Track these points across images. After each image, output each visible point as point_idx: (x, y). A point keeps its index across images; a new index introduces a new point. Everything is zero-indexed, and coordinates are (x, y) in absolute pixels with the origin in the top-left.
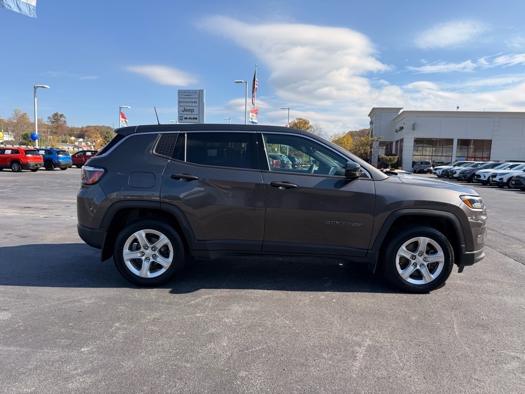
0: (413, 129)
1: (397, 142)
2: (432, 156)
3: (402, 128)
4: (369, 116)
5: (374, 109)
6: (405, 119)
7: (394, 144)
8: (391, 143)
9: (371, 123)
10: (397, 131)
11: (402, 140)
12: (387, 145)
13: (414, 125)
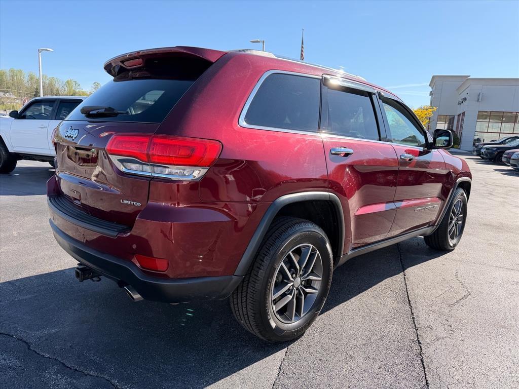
0: (478, 100)
1: (459, 115)
2: (500, 133)
3: (465, 99)
4: (430, 86)
5: (434, 77)
6: (469, 88)
7: (456, 119)
8: (453, 117)
9: (431, 94)
10: (460, 104)
11: (464, 113)
12: (450, 119)
13: (479, 95)
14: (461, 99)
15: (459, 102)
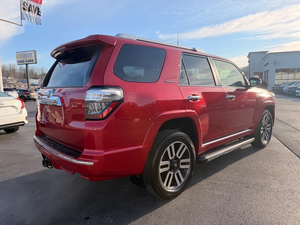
2: (288, 79)
3: (268, 64)
4: (248, 58)
5: (250, 53)
6: (270, 58)
7: (264, 73)
9: (249, 62)
11: (268, 71)
13: (275, 61)
14: (265, 64)
15: (264, 65)
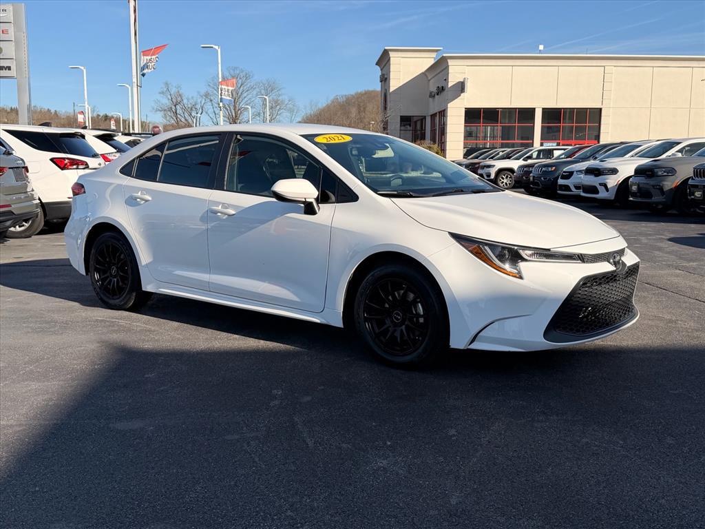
0: (462, 90)
1: (433, 116)
3: (441, 90)
4: (377, 64)
6: (447, 71)
7: (428, 120)
8: (423, 119)
9: (383, 79)
10: (432, 96)
11: (443, 113)
12: (416, 122)
14: (433, 89)
15: (431, 93)
